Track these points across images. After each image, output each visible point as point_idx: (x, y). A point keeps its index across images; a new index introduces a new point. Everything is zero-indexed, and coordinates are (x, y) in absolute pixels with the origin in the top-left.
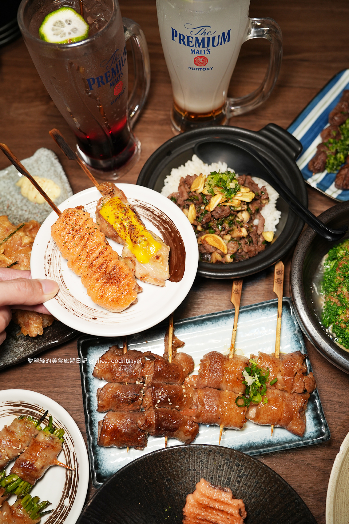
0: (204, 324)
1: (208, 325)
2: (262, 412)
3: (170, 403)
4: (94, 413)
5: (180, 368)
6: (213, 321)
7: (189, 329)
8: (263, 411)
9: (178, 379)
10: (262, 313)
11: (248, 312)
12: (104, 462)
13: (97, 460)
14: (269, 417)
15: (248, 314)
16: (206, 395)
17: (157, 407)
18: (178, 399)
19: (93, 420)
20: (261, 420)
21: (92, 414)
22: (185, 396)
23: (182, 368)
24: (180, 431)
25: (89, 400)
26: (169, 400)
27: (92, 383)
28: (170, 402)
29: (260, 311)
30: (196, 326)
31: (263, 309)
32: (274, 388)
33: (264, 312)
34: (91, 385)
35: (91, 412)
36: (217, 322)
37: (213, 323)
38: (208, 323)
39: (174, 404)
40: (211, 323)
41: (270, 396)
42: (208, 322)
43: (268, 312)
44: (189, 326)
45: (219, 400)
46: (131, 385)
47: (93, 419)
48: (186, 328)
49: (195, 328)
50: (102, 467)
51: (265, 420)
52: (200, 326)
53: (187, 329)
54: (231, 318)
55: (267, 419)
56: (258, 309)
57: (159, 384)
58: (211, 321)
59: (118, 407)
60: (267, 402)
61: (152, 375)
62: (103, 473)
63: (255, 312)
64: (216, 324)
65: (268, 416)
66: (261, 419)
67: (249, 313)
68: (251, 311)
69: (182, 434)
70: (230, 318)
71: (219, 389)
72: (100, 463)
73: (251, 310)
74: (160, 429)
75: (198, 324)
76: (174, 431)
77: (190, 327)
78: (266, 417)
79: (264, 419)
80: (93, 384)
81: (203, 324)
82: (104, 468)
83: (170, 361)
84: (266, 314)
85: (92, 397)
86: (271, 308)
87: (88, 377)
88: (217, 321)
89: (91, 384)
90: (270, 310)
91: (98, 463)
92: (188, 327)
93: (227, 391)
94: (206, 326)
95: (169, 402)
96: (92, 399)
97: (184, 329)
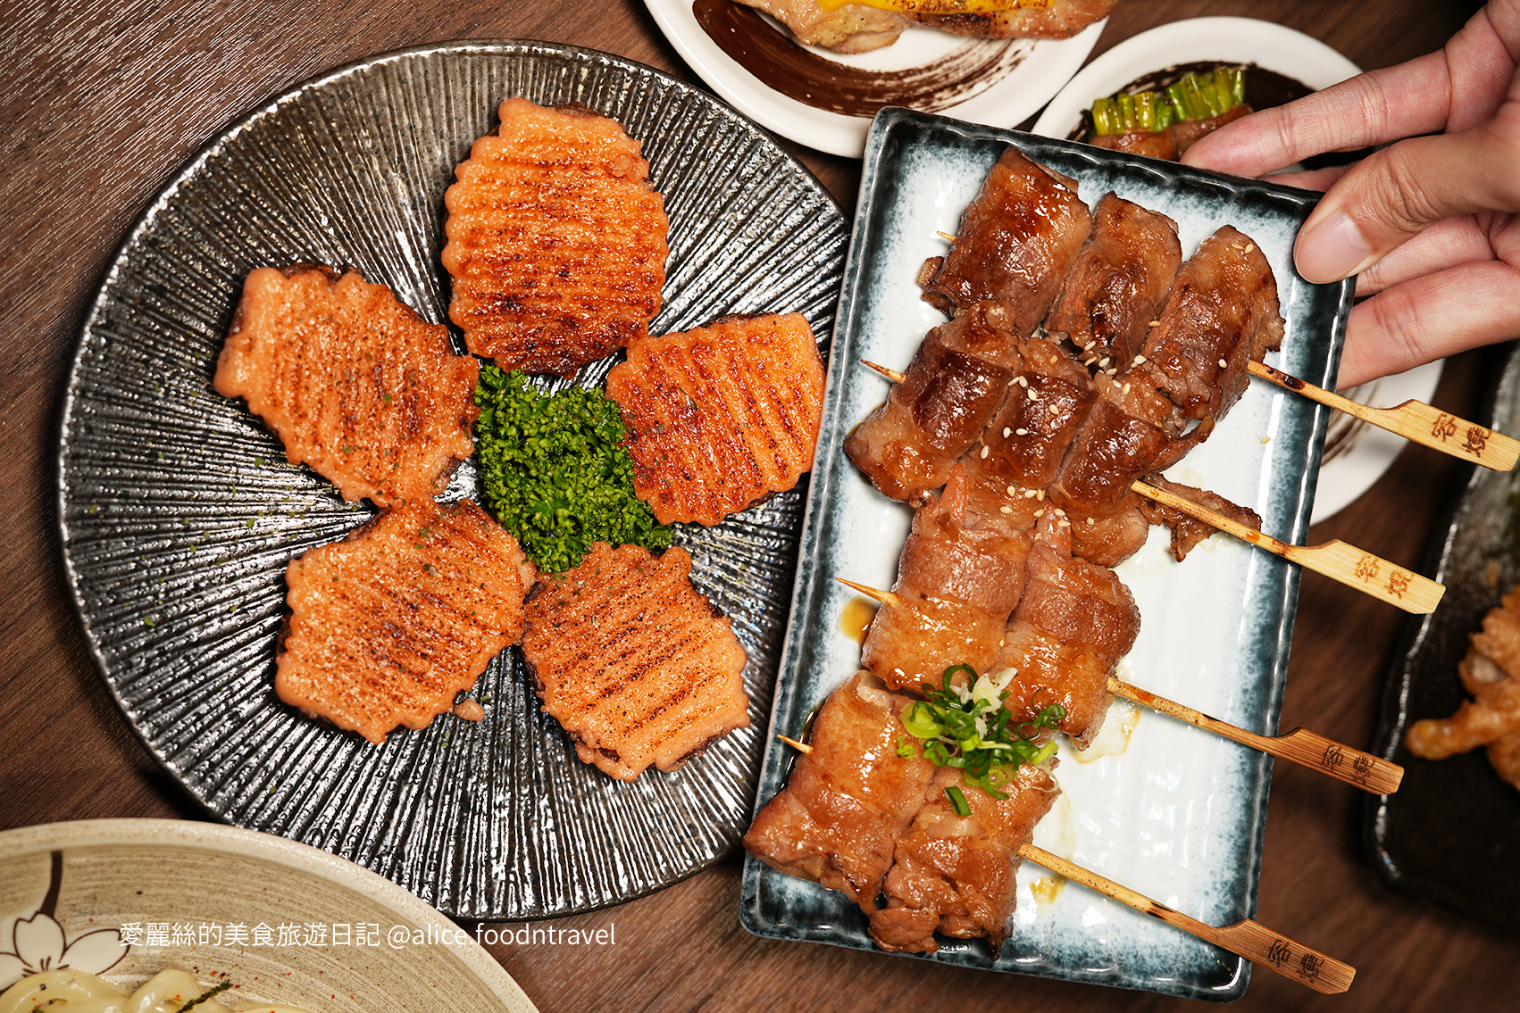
0: (1254, 662)
1: (1247, 674)
2: (870, 724)
3: (1007, 432)
4: (1103, 182)
5: (1105, 508)
6: (1255, 696)
7: (1255, 600)
8: (873, 730)
9: (1071, 491)
10: (1218, 879)
11: (1243, 831)
12: (941, 165)
13: (958, 147)
14: (847, 745)
15: (1233, 828)
16: (1008, 567)
17: (1015, 381)
18: (1013, 464)
19: (1084, 172)
20: (841, 715)
21: (1105, 175)
22: (1011, 490)
23: (1099, 517)
24: (910, 429)
25: (1152, 181)
26: (1021, 432)
27: (1201, 208)
28: (1014, 434)
29: (1230, 875)
30: (1257, 630)
31: (1232, 888)
32: (933, 797)
33: (1219, 886)
34: (1196, 203)
35: (1113, 173)
36: (1246, 710)
37: (1245, 691)
38: (1253, 678)
39: (999, 444)
40: (1250, 687)
41: (914, 772)
42: (1256, 675)
43: (1216, 901)
44: (1268, 606)
45: (982, 610)
46: (1143, 333)
47: (1088, 172)
48: (1266, 593)
49: (1252, 626)
50: (929, 155)
51: (837, 728)
52: (1253, 644)
53: (1259, 597)
54: (1242, 763)
55: (841, 737)
56: (1237, 871)
57: (1086, 419)
58: (1255, 688)
59: (1096, 262)
60: (900, 751)
61: (1124, 407)
62: (912, 151)
63: (1233, 856)
64: (1238, 705)
65: (853, 742)
66: (848, 715)
67: (1235, 833)
68: (1240, 842)
69: (895, 431)
70: (1244, 760)
71: (1012, 618)
72: (946, 151)
73: (1247, 844)
74: (942, 366)
75: (1261, 641)
76: (917, 408)
77: (1263, 608)
78: (848, 733)
79: (843, 728)
80: (1195, 211)
81: (1254, 656)
82: (923, 160)
83: (1138, 486)
84: (1208, 888)
85: (1159, 194)
86: (1225, 915)
87: (1226, 201)
88: (1250, 710)
89: (1200, 202)
90: (1221, 913)
91: (947, 145)
92: (1264, 600)
93: (1002, 643)
94: (1244, 667)
95: (1014, 430)
96: (1152, 192)
97: (1261, 586)
